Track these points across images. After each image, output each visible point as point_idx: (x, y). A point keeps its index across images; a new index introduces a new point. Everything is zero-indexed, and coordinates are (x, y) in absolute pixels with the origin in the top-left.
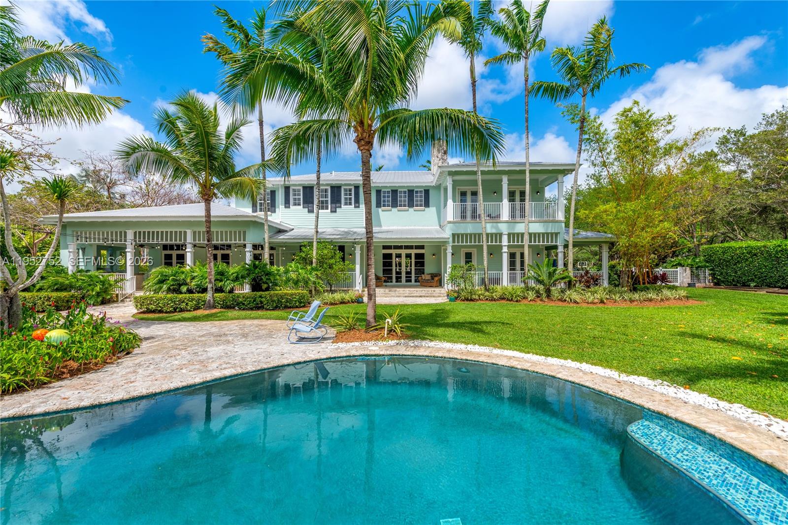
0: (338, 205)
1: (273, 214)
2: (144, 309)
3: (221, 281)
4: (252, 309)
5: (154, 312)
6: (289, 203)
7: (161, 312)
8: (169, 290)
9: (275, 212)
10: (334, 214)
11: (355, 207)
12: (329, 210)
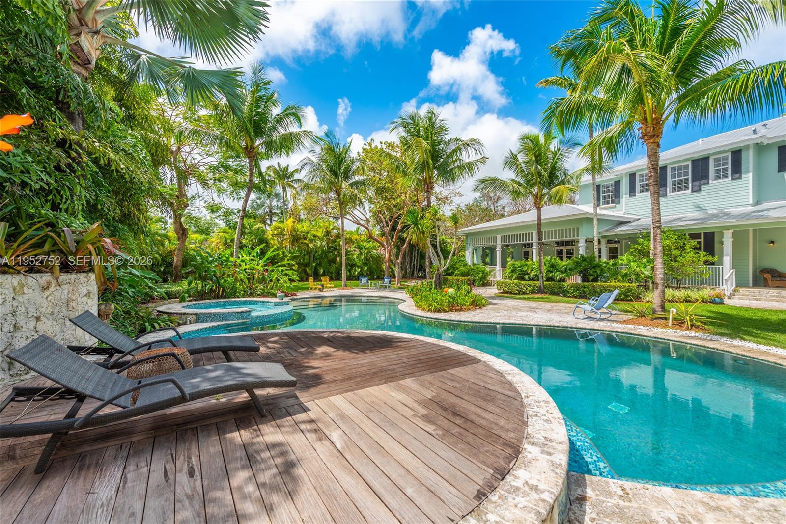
0: (702, 182)
1: (617, 206)
2: (502, 291)
3: (551, 272)
4: (575, 297)
5: (507, 292)
6: (634, 191)
7: (511, 293)
8: (517, 278)
9: (619, 203)
10: (697, 194)
11: (733, 179)
12: (690, 191)
